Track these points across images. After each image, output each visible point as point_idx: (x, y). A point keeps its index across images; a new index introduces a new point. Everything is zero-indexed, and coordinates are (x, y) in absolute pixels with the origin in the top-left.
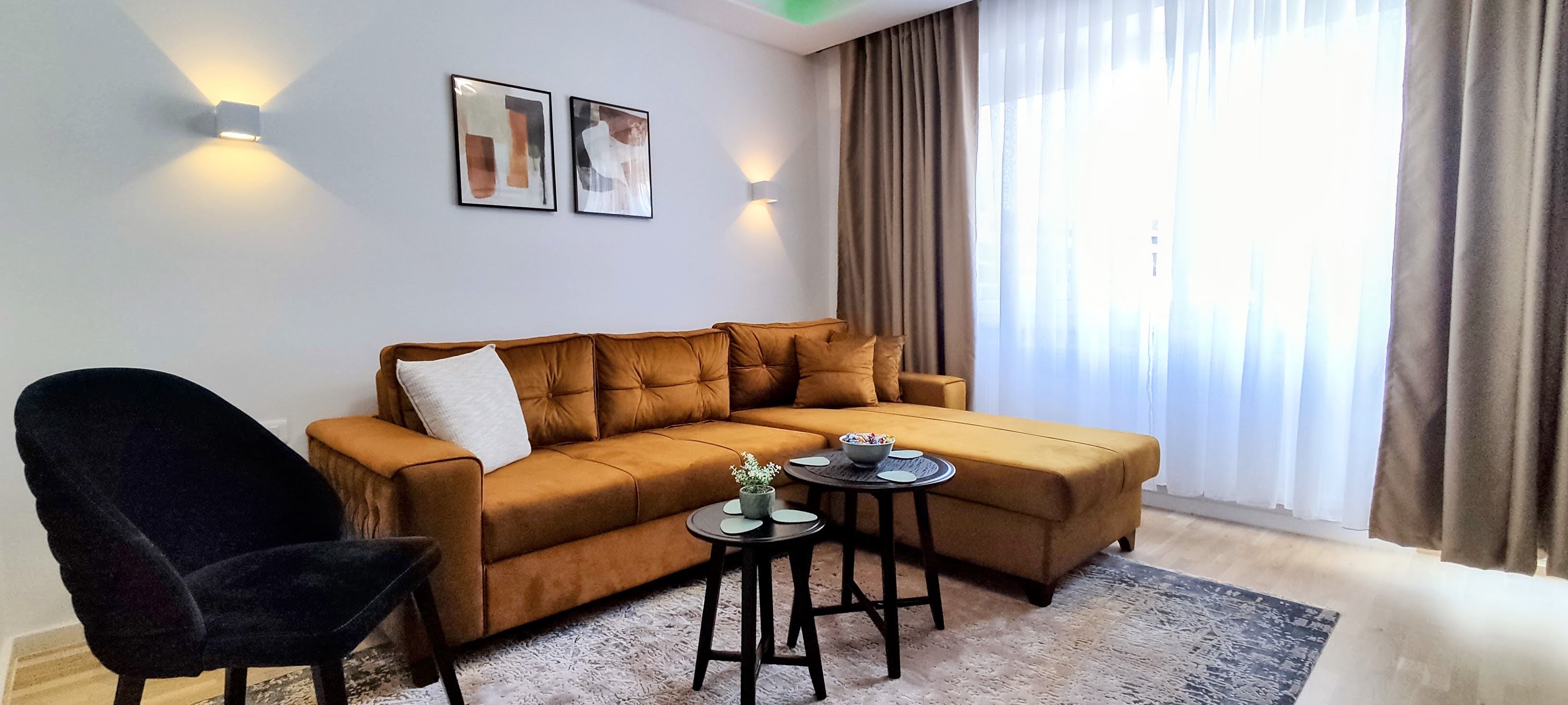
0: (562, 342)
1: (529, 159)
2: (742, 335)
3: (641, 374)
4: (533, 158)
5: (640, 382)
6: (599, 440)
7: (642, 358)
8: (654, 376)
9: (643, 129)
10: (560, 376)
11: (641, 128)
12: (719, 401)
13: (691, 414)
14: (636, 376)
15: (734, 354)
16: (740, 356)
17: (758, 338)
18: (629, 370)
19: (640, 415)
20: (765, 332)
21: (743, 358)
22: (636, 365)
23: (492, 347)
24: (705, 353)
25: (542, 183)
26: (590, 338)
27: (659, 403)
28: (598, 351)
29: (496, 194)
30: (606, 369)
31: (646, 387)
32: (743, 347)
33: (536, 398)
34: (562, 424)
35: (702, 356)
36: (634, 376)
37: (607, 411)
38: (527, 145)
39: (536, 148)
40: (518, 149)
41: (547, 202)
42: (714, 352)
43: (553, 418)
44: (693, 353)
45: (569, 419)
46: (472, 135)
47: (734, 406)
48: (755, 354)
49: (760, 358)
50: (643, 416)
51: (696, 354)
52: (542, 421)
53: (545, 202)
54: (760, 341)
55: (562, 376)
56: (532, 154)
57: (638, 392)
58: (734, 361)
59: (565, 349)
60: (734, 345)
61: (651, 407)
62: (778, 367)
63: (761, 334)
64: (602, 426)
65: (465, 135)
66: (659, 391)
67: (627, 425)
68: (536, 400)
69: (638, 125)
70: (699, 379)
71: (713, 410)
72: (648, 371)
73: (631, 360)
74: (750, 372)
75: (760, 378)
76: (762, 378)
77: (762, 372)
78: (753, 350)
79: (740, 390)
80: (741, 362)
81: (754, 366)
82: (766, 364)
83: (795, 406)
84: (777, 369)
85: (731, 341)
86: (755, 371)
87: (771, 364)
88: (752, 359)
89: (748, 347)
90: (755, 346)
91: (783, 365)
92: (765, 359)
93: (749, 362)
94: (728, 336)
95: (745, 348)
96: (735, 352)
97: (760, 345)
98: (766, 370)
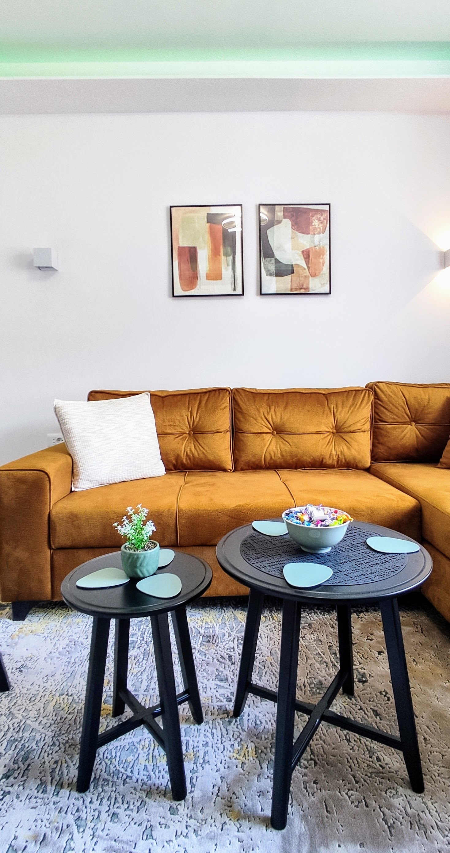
0: (206, 393)
1: (223, 258)
2: (385, 393)
3: (271, 422)
4: (226, 257)
5: (271, 429)
6: (233, 471)
7: (272, 409)
8: (283, 425)
9: (324, 219)
10: (198, 419)
11: (322, 218)
12: (354, 452)
13: (322, 461)
14: (266, 423)
15: (377, 411)
16: (383, 413)
17: (406, 396)
18: (259, 418)
19: (268, 457)
20: (415, 391)
21: (387, 416)
22: (266, 414)
23: (147, 394)
24: (340, 409)
25: (233, 275)
26: (227, 390)
27: (286, 448)
28: (234, 401)
29: (198, 287)
30: (239, 416)
31: (277, 434)
32: (387, 404)
33: (177, 434)
34: (198, 456)
35: (337, 411)
36: (264, 424)
37: (239, 450)
38: (222, 247)
39: (229, 249)
40: (215, 253)
41: (236, 289)
42: (351, 407)
43: (191, 450)
44: (326, 407)
45: (203, 453)
46: (182, 247)
47: (375, 458)
48: (402, 411)
49: (408, 415)
50: (271, 457)
51: (330, 409)
52: (181, 451)
53: (235, 290)
54: (407, 400)
55: (199, 419)
56: (226, 255)
57: (268, 437)
58: (377, 417)
59: (206, 398)
60: (379, 402)
61: (279, 450)
62: (427, 426)
63: (410, 394)
64: (236, 461)
65: (177, 247)
66: (287, 437)
67: (257, 463)
68: (177, 435)
69: (319, 216)
70: (335, 431)
71: (347, 459)
72: (278, 420)
73: (261, 410)
74: (395, 429)
75: (405, 435)
76: (408, 435)
77: (408, 429)
78: (400, 408)
79: (382, 444)
80: (385, 418)
81: (399, 423)
82: (414, 421)
83: (439, 465)
84: (425, 427)
85: (375, 399)
86: (400, 427)
87: (420, 422)
88: (397, 416)
89: (393, 405)
90: (402, 403)
91: (434, 424)
92: (413, 417)
93: (395, 419)
94: (373, 394)
95: (391, 405)
96: (378, 409)
97: (409, 403)
98: (414, 427)
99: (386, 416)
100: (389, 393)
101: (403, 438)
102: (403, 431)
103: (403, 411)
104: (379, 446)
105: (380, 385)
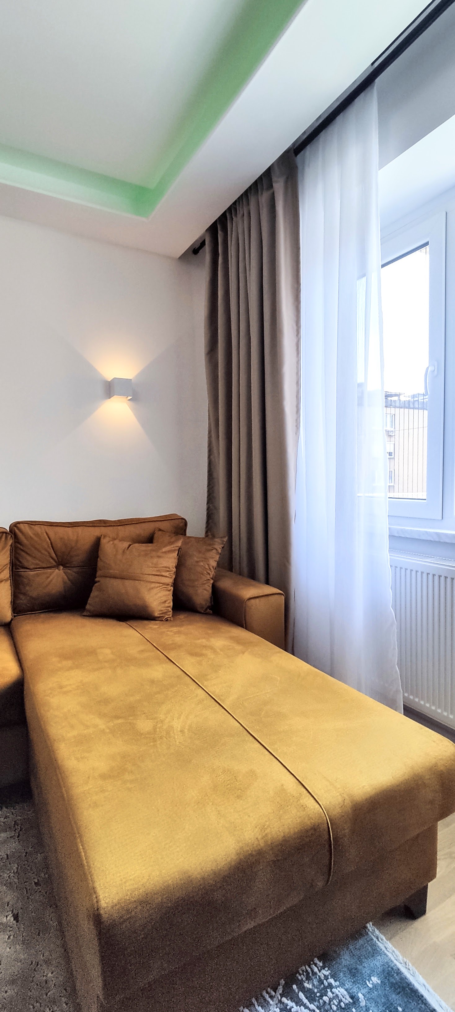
2: (27, 536)
15: (18, 555)
16: (24, 558)
17: (52, 537)
20: (61, 530)
32: (29, 548)
47: (16, 610)
48: (46, 555)
49: (52, 558)
54: (53, 542)
58: (17, 563)
60: (19, 546)
62: (75, 570)
63: (56, 534)
74: (38, 575)
75: (51, 581)
76: (54, 581)
77: (55, 574)
78: (43, 551)
79: (24, 594)
80: (26, 564)
81: (44, 568)
82: (62, 565)
83: (85, 614)
84: (73, 571)
85: (15, 542)
86: (46, 573)
87: (68, 565)
88: (40, 561)
89: (36, 549)
90: (46, 546)
91: (81, 567)
92: (60, 560)
93: (38, 565)
94: (11, 536)
95: (33, 549)
96: (19, 554)
97: (54, 545)
98: (61, 571)
99: (28, 561)
100: (32, 535)
101: (47, 586)
102: (48, 577)
103: (48, 554)
104: (21, 596)
105: (21, 526)
